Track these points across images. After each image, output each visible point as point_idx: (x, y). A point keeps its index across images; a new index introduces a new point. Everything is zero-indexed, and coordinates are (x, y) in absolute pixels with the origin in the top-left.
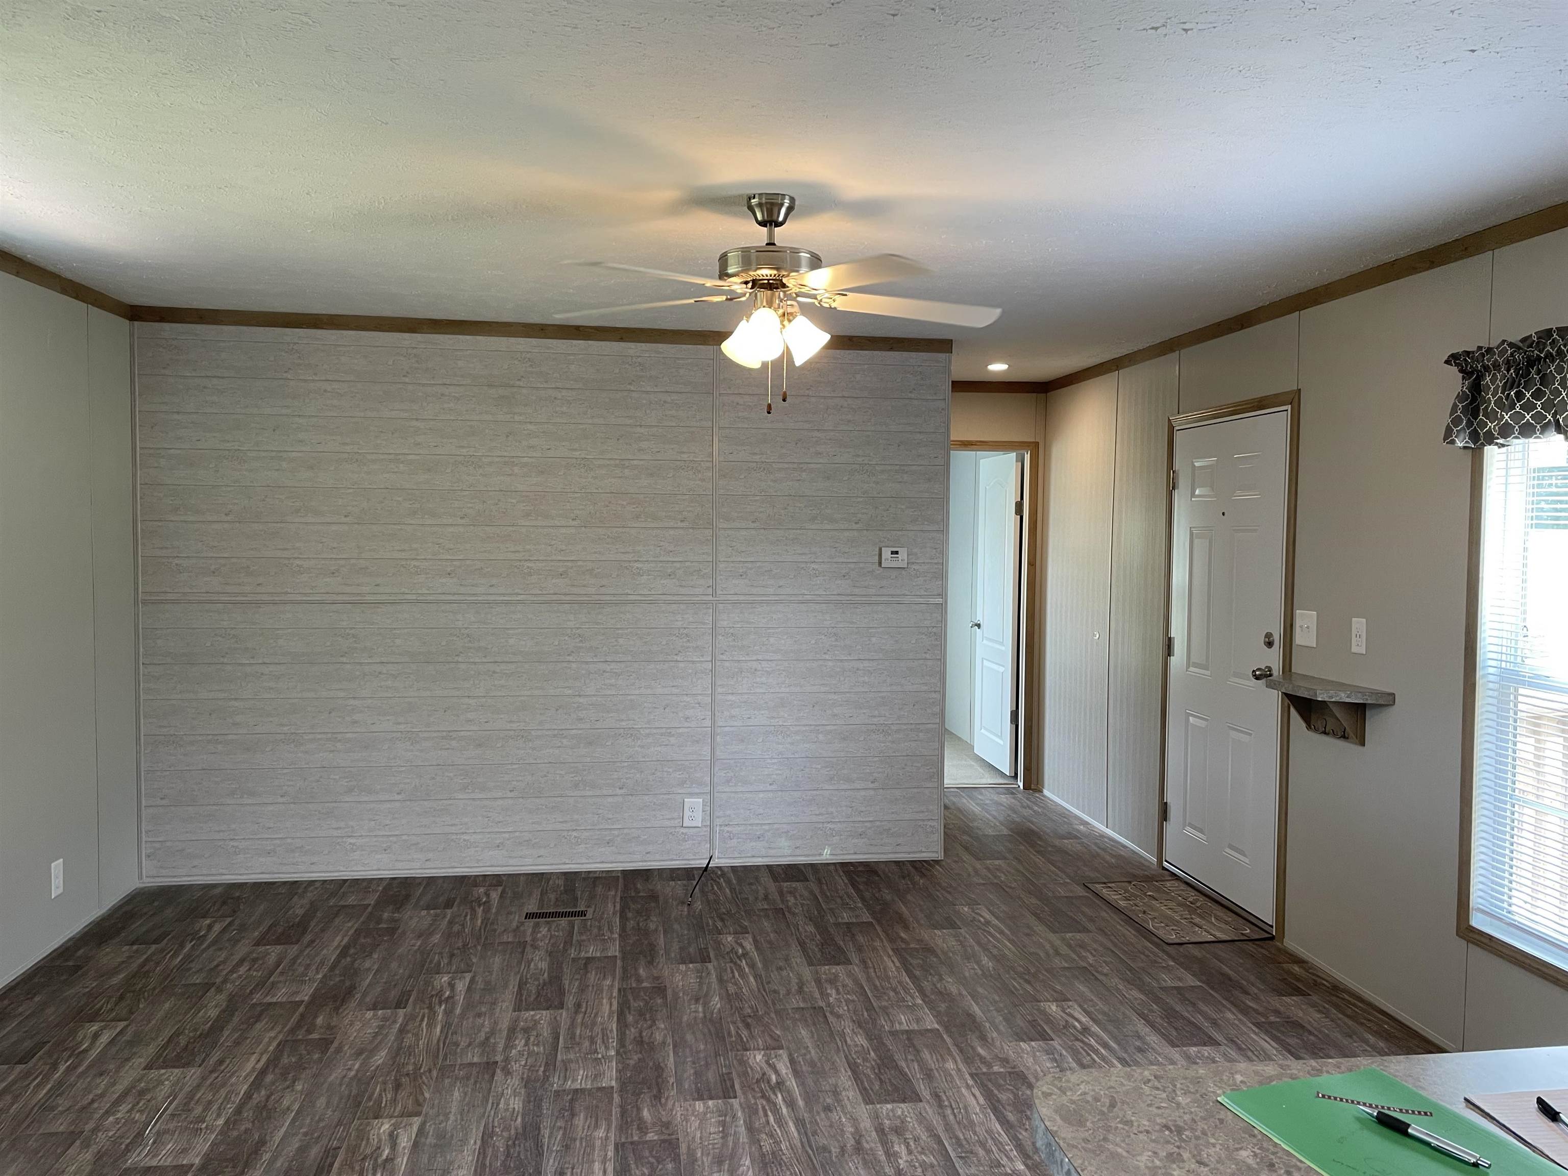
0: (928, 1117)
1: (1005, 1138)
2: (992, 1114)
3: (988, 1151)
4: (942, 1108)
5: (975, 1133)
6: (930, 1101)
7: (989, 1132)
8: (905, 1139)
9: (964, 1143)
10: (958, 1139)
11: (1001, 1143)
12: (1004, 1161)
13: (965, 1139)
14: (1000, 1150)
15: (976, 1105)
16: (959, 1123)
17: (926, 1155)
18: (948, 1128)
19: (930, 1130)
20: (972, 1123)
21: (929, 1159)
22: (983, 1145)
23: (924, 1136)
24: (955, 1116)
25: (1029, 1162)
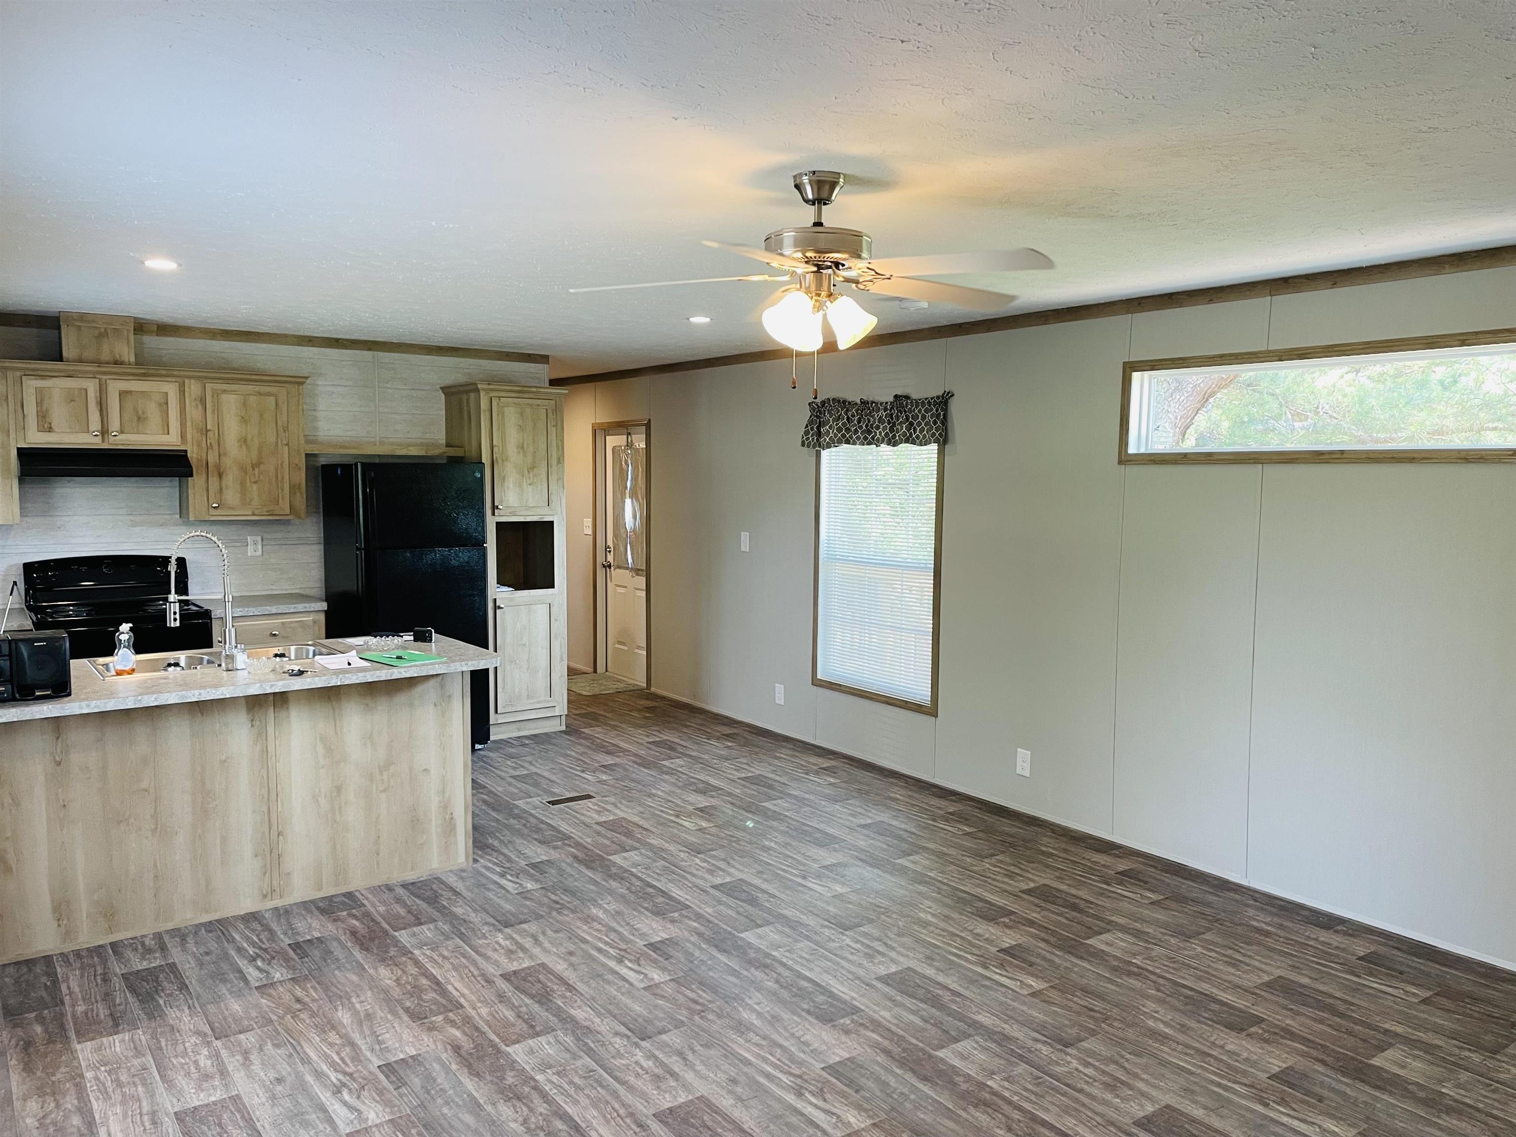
0: (638, 1099)
1: (560, 1099)
2: (579, 1121)
3: (571, 1083)
4: (630, 1113)
5: (588, 1096)
6: (644, 1119)
7: (576, 1102)
8: (647, 1073)
9: (595, 1085)
10: (602, 1086)
11: (562, 1094)
12: (555, 1079)
13: (595, 1088)
14: (562, 1087)
15: (598, 1127)
16: (608, 1102)
17: (624, 1065)
18: (615, 1094)
19: (631, 1088)
20: (595, 1105)
21: (618, 1062)
22: (578, 1088)
23: (632, 1080)
24: (613, 1108)
25: (532, 1083)
